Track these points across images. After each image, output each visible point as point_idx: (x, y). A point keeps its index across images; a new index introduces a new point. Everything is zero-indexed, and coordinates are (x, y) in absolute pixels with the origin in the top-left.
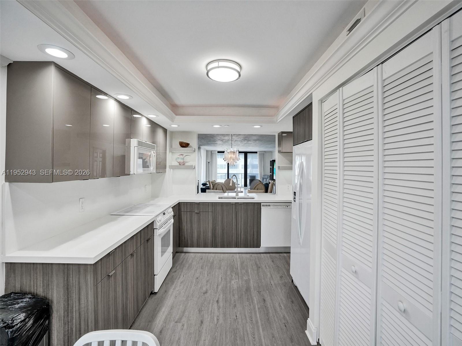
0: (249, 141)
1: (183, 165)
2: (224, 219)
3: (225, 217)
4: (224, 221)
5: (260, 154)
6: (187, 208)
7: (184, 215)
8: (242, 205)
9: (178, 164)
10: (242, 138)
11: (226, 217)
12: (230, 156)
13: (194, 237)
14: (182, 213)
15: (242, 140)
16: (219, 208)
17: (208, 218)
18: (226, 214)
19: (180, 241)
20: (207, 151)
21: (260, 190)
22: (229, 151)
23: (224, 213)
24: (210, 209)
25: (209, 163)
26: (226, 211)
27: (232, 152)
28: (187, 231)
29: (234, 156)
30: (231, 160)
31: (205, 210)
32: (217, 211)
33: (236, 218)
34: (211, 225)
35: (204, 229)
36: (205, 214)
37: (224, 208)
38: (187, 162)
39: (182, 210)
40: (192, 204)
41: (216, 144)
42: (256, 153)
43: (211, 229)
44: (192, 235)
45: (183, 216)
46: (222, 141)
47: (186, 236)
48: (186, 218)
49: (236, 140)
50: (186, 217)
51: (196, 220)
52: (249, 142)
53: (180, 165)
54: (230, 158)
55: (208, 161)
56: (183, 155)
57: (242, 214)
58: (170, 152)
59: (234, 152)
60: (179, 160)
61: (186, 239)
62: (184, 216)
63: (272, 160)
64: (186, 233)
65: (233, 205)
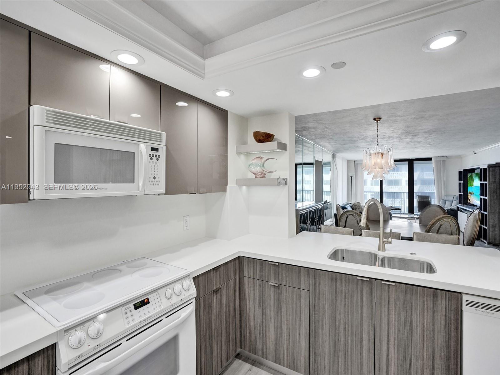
0: (415, 135)
1: (262, 177)
2: (340, 314)
3: (343, 311)
4: (337, 319)
5: (437, 162)
6: (254, 269)
7: (248, 285)
8: (393, 290)
9: (253, 176)
10: (403, 131)
11: (345, 312)
12: (373, 162)
13: (268, 335)
14: (246, 280)
15: (402, 134)
16: (324, 285)
17: (300, 302)
18: (343, 303)
19: (242, 336)
20: (349, 162)
21: (447, 233)
22: (372, 152)
23: (338, 298)
24: (303, 282)
25: (351, 177)
26: (345, 296)
27: (378, 153)
28: (254, 320)
29: (383, 161)
30: (377, 169)
31: (292, 282)
32: (319, 290)
33: (371, 319)
34: (305, 321)
35: (290, 325)
36: (292, 292)
37: (338, 286)
38: (270, 172)
39: (246, 273)
40: (263, 263)
41: (357, 147)
42: (430, 159)
43: (306, 333)
44: (264, 332)
45: (246, 286)
46: (366, 142)
47: (253, 329)
48: (252, 292)
49: (390, 137)
50: (252, 289)
51: (272, 302)
52: (417, 139)
53: (256, 177)
54: (374, 165)
55: (350, 175)
56: (261, 158)
57: (391, 312)
58: (239, 153)
59: (382, 154)
60: (258, 169)
61: (253, 336)
62: (248, 287)
63: (463, 170)
64: (252, 324)
65: (365, 283)
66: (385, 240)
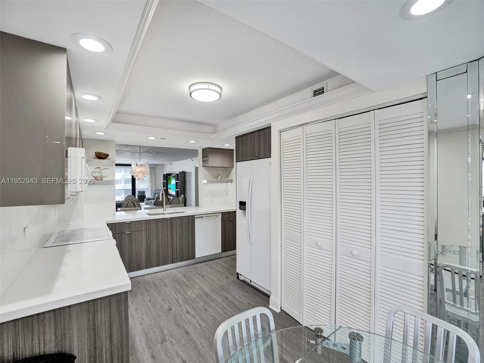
1: (100, 180)
2: (159, 236)
5: (150, 168)
6: (115, 229)
8: (177, 220)
11: (161, 234)
16: (153, 226)
17: (142, 237)
18: (161, 231)
23: (159, 229)
24: (143, 227)
26: (161, 227)
30: (141, 174)
31: (138, 229)
32: (151, 228)
33: (171, 233)
34: (145, 244)
35: (137, 250)
36: (138, 234)
37: (159, 224)
38: (105, 177)
40: (121, 224)
43: (145, 249)
51: (127, 242)
56: (100, 168)
57: (177, 228)
60: (96, 174)
63: (166, 174)
65: (168, 220)
66: (166, 206)
